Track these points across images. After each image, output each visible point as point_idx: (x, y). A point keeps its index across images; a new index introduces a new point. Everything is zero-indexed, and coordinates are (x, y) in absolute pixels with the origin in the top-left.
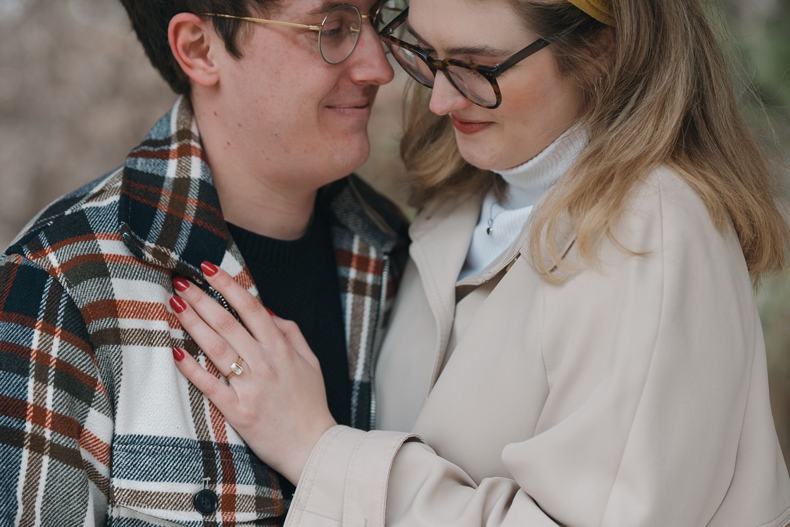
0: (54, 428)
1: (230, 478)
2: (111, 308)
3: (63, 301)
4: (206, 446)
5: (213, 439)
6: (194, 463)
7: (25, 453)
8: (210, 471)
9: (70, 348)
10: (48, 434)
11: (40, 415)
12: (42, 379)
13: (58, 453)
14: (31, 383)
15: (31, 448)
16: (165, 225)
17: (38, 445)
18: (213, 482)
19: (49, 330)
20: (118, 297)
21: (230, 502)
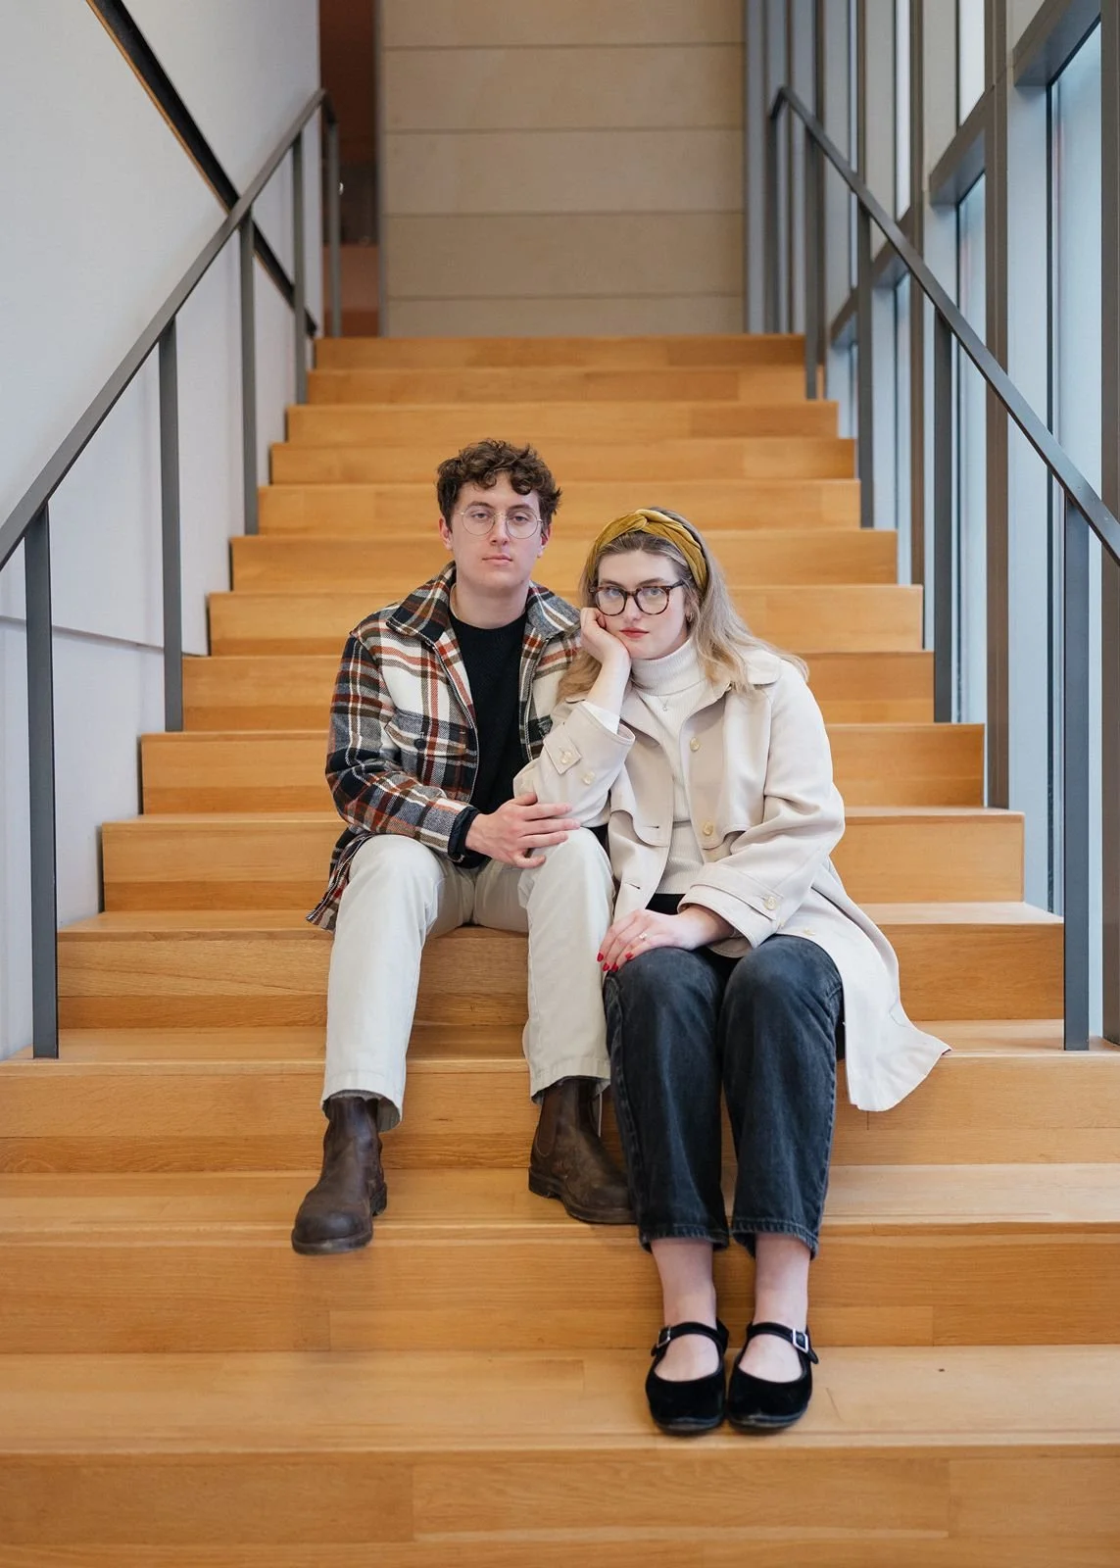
0: (362, 703)
1: (435, 734)
2: (379, 649)
3: (361, 648)
4: (426, 718)
5: (431, 716)
6: (417, 725)
7: (350, 716)
8: (425, 730)
9: (365, 667)
10: (359, 706)
11: (356, 697)
12: (354, 683)
13: (364, 713)
14: (351, 685)
15: (352, 713)
16: (416, 620)
17: (354, 711)
18: (426, 734)
19: (356, 662)
20: (383, 645)
21: (433, 746)
